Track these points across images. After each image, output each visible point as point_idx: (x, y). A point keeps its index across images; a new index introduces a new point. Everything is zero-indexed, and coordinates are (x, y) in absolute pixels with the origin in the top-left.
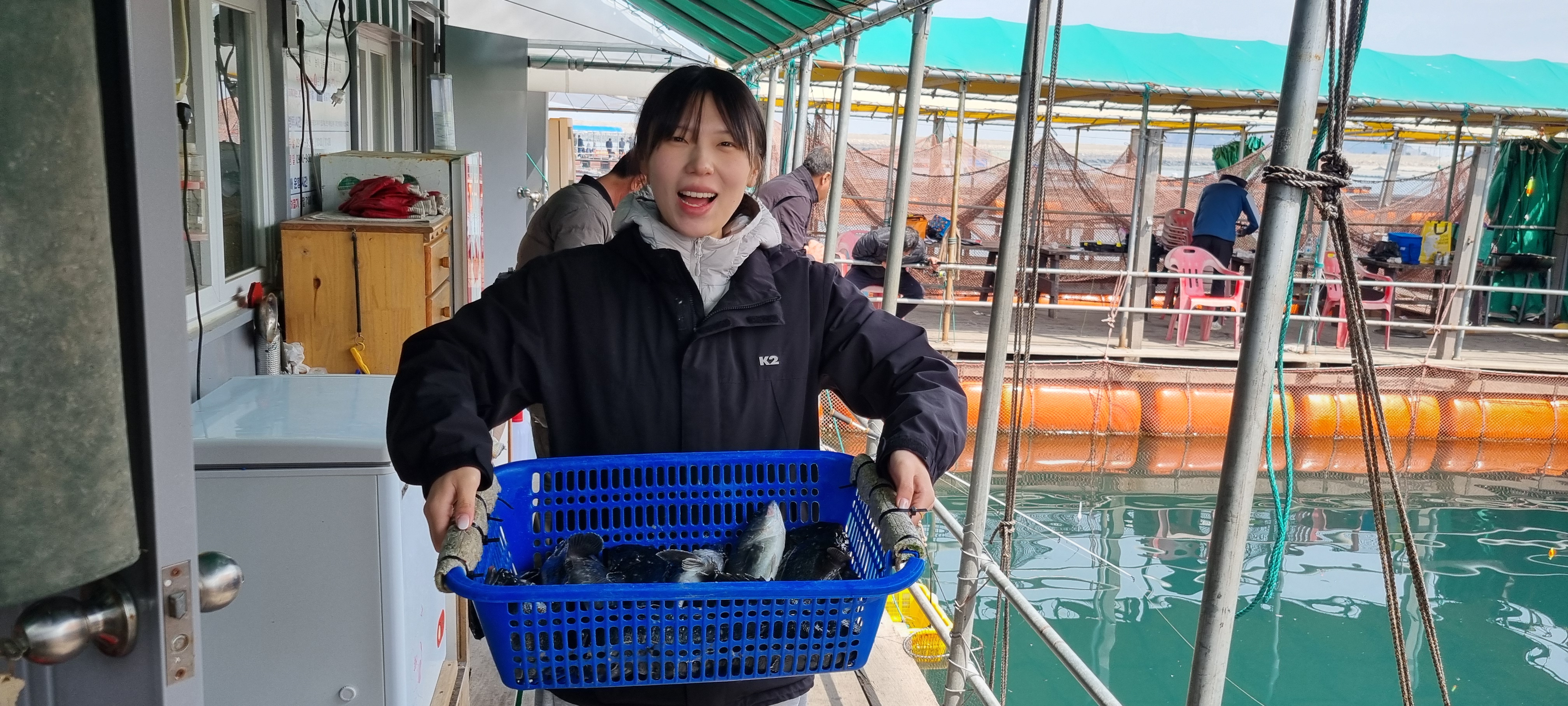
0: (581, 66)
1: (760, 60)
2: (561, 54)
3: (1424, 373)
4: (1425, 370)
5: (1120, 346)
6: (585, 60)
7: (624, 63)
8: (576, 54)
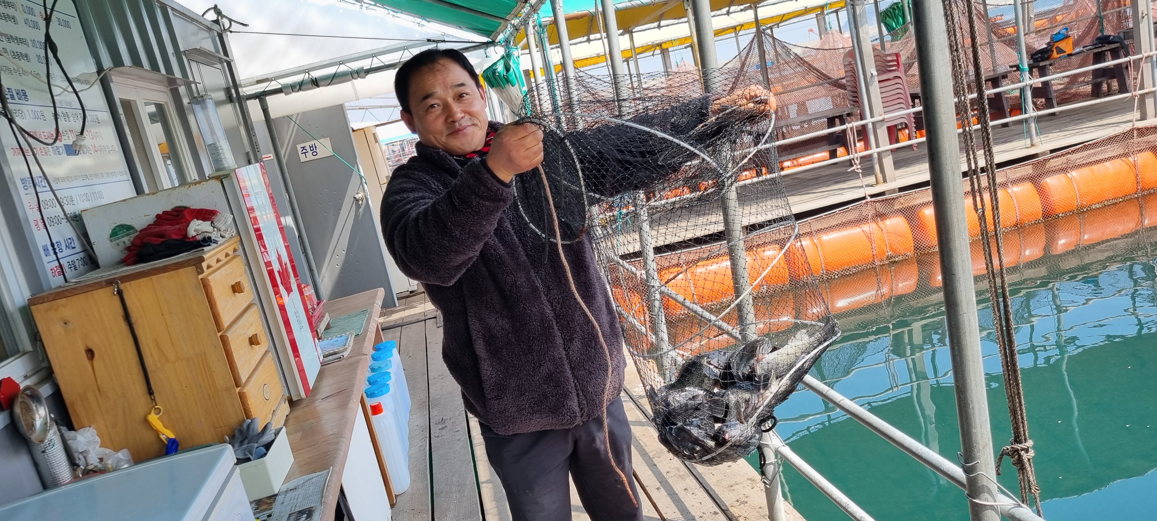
0: (363, 74)
1: (514, 22)
2: (343, 68)
3: (1135, 135)
4: (1135, 132)
5: (877, 183)
6: (365, 68)
8: (355, 66)
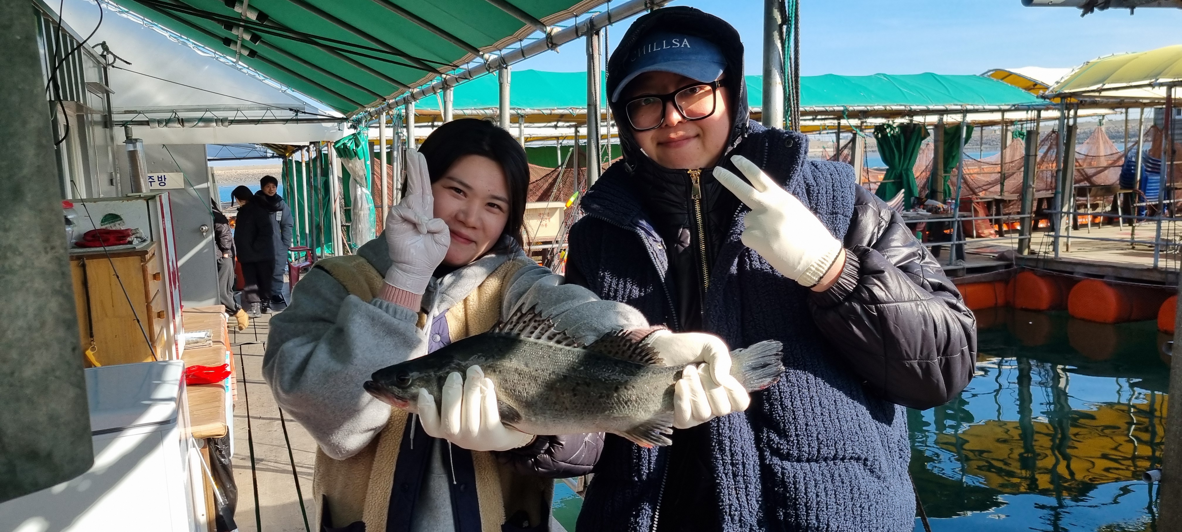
0: (227, 124)
1: (369, 109)
2: (208, 115)
6: (229, 119)
7: (260, 118)
8: (220, 114)
